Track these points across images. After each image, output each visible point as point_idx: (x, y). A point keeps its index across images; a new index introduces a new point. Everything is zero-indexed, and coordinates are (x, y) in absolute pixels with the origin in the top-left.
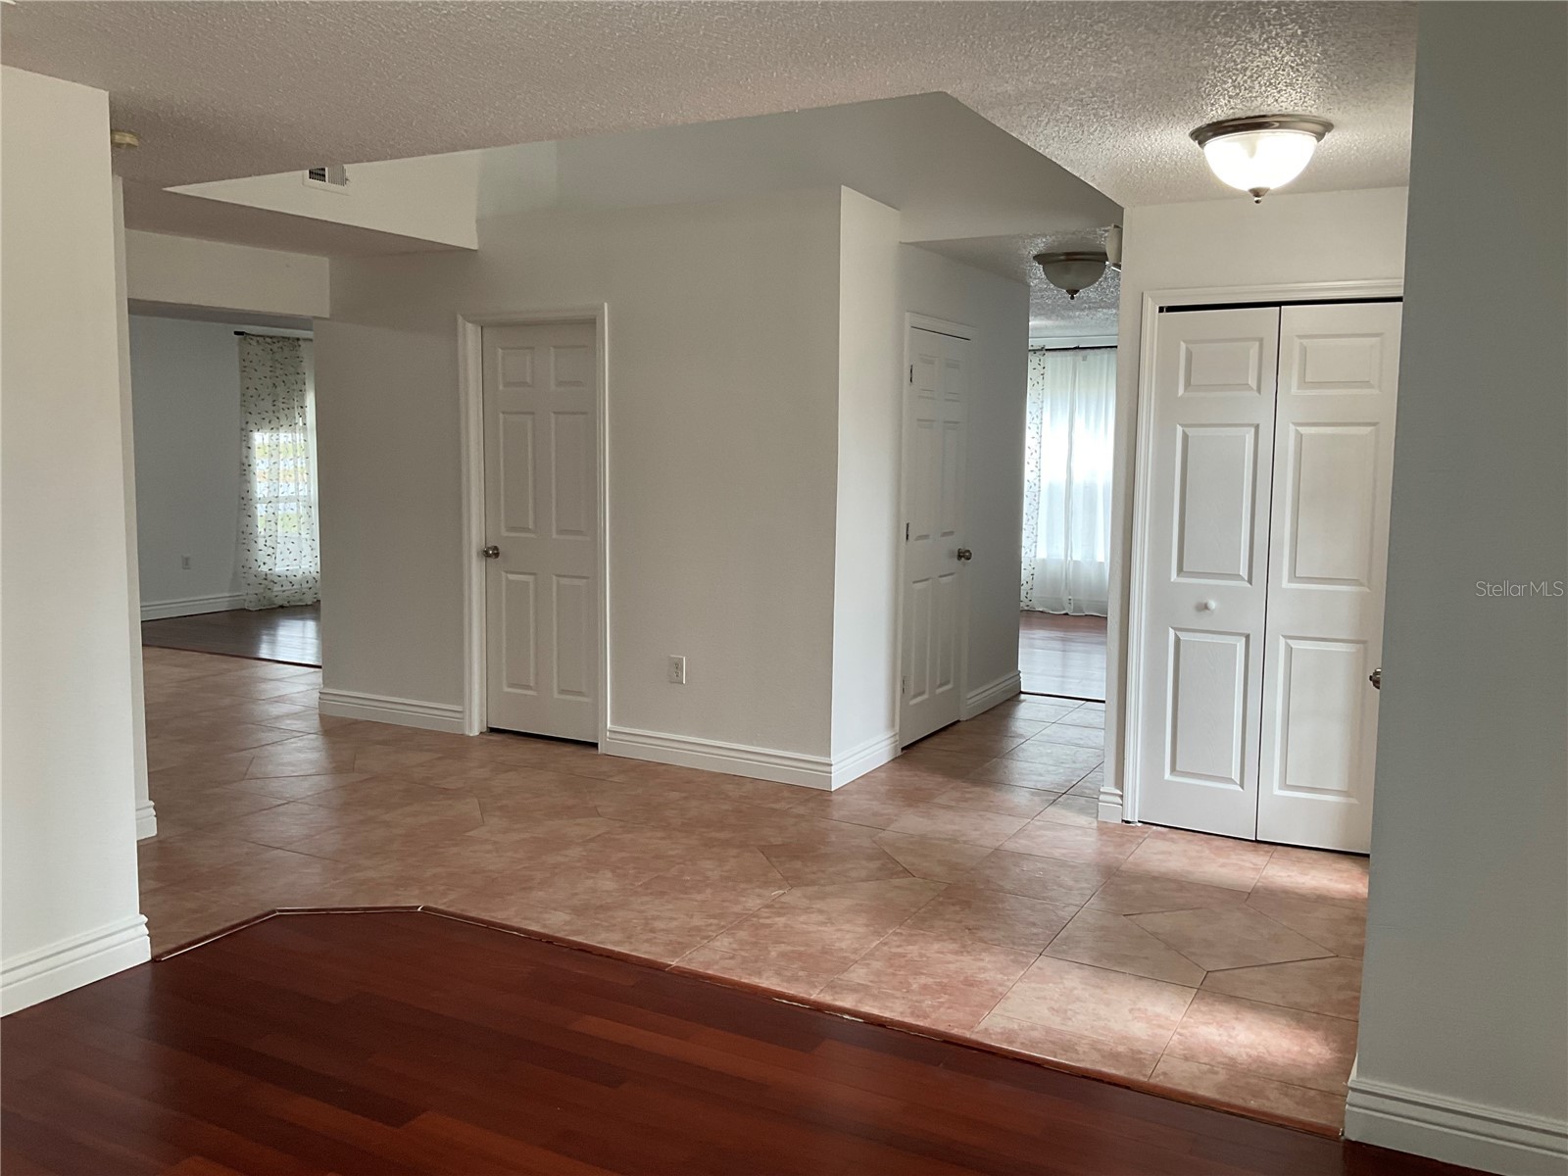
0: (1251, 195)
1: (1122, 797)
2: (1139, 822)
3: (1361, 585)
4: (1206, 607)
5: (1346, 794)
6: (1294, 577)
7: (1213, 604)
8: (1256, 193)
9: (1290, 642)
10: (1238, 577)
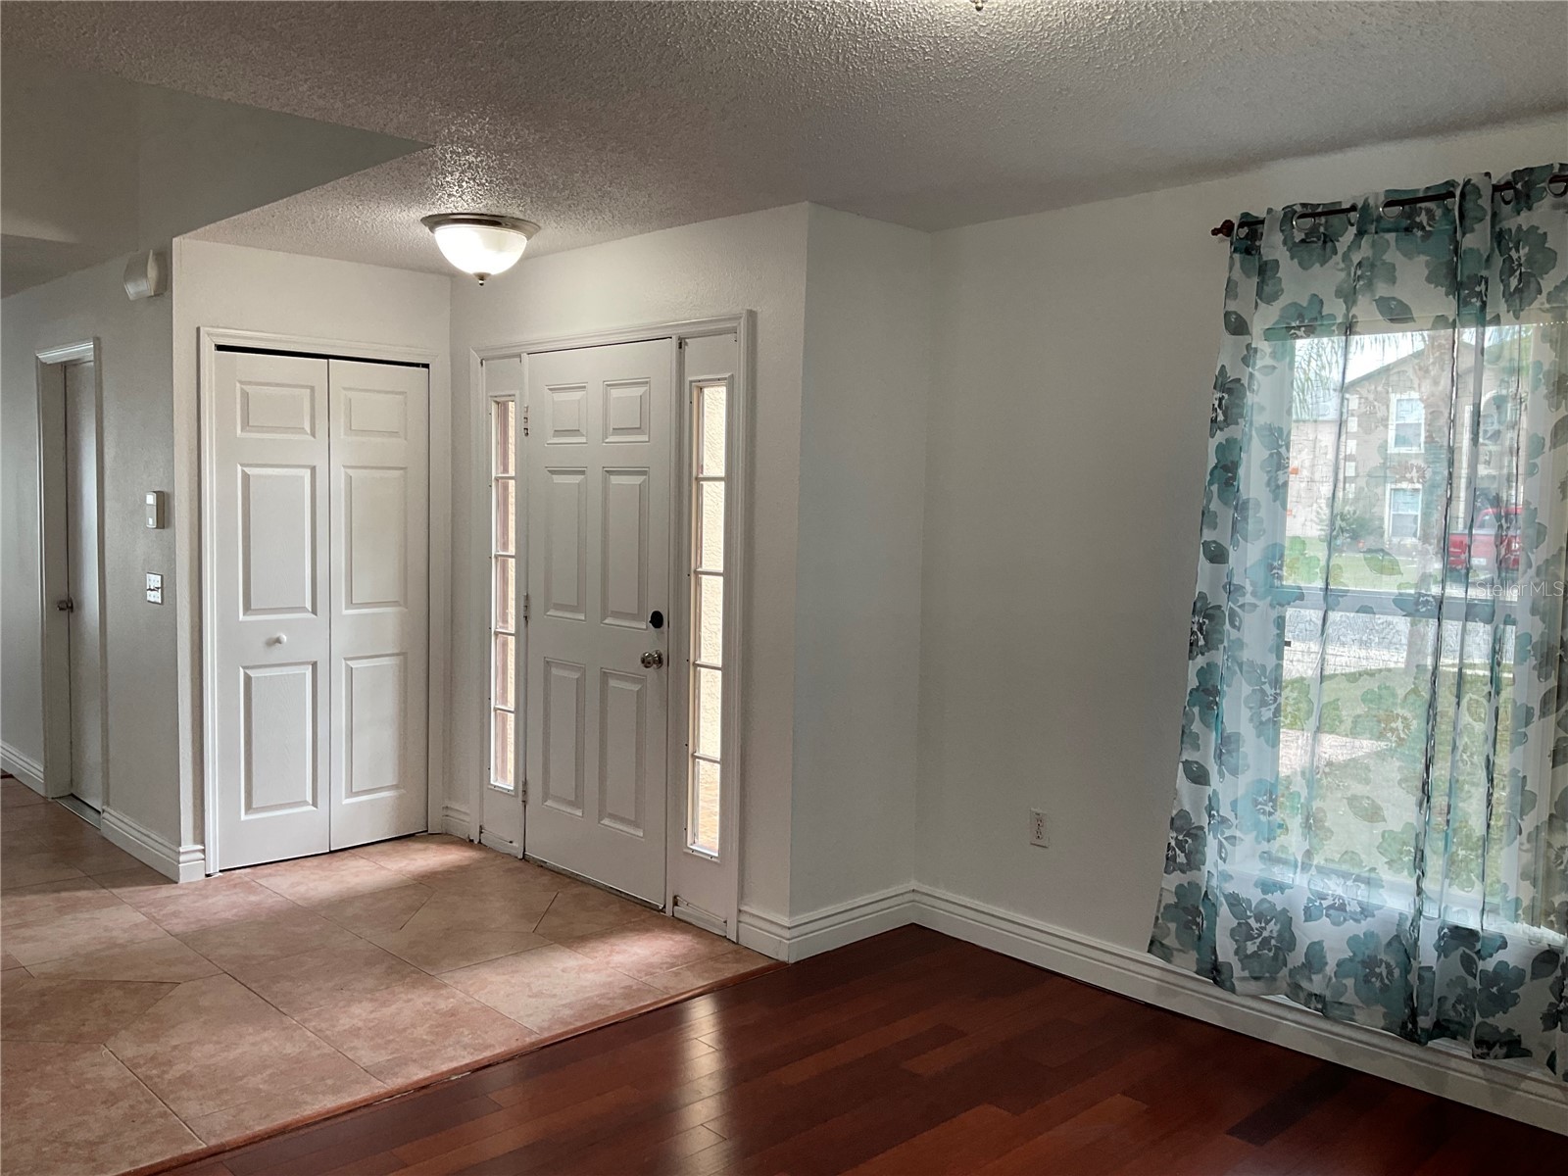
0: (477, 279)
1: (203, 851)
2: (220, 871)
3: (400, 605)
4: (278, 641)
5: (395, 787)
6: (350, 604)
7: (284, 638)
8: (482, 277)
9: (349, 662)
10: (303, 609)
